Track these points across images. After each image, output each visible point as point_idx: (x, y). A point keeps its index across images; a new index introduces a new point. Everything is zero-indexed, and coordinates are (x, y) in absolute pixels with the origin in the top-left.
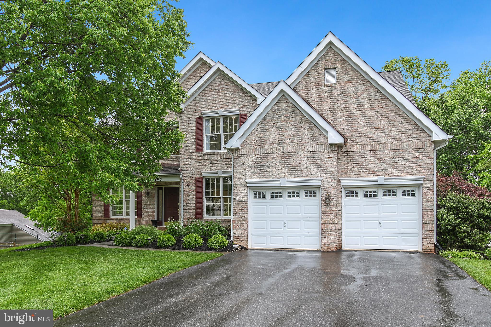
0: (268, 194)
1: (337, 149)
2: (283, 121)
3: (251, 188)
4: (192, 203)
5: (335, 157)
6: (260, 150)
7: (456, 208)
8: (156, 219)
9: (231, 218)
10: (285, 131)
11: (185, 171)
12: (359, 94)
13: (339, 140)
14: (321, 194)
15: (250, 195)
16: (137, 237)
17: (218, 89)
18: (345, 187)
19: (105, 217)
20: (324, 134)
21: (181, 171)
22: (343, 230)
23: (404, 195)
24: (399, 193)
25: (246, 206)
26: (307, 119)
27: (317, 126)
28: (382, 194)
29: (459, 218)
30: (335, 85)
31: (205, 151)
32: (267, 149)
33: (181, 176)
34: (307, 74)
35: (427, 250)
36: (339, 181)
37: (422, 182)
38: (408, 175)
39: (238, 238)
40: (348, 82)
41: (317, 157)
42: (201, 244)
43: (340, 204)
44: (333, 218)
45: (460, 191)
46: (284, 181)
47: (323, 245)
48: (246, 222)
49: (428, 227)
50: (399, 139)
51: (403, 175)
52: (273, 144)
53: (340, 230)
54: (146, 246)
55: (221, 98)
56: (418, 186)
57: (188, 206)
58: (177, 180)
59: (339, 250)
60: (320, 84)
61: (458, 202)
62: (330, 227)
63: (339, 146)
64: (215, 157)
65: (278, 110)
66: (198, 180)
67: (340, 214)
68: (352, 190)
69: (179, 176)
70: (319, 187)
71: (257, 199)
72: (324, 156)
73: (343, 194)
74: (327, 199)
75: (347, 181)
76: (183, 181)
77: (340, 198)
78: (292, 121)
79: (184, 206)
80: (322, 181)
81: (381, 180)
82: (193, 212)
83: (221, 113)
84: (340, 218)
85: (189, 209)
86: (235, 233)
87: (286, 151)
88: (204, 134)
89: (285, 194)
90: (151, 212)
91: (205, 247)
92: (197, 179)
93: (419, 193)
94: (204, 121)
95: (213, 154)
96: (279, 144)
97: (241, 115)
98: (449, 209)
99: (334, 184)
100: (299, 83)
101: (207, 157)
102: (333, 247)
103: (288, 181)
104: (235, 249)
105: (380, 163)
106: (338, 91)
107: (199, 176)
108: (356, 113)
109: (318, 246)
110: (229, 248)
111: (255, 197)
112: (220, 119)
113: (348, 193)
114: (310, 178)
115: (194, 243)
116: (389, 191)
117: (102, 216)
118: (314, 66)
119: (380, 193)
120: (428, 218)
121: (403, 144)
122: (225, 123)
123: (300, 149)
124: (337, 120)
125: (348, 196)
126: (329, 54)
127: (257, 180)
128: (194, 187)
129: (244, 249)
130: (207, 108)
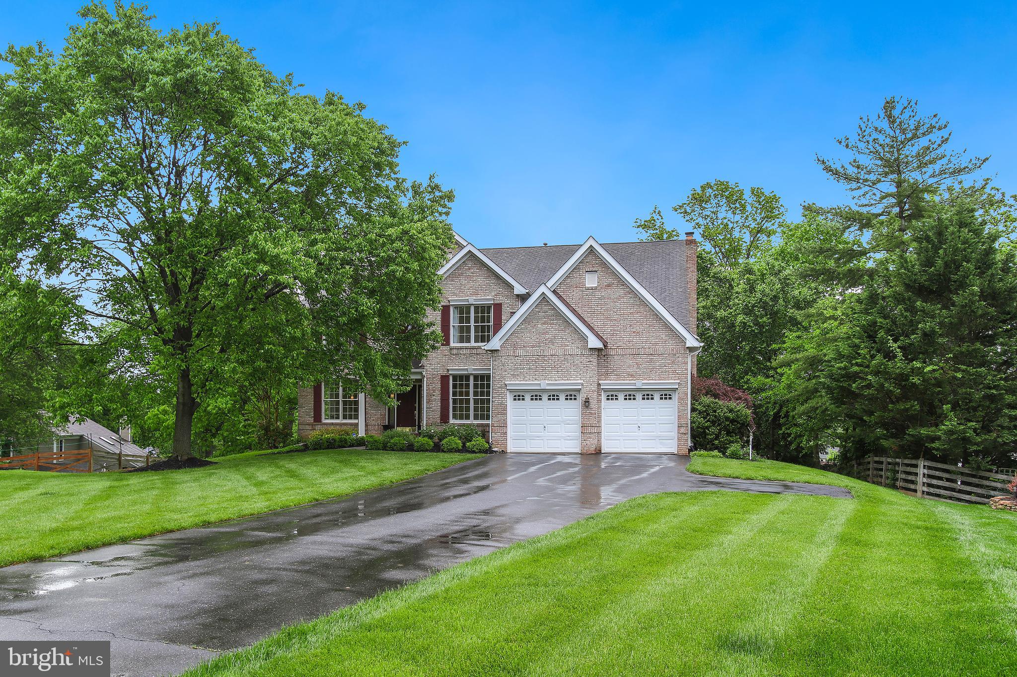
0: (528, 397)
1: (597, 353)
2: (544, 323)
3: (511, 391)
4: (437, 405)
5: (595, 361)
6: (520, 352)
7: (705, 411)
8: (387, 424)
9: (490, 422)
10: (546, 333)
11: (428, 367)
12: (620, 297)
13: (599, 345)
14: (581, 397)
15: (509, 398)
16: (392, 441)
17: (469, 273)
18: (605, 390)
19: (315, 421)
20: (584, 339)
21: (423, 367)
22: (602, 434)
23: (661, 399)
24: (657, 396)
25: (505, 409)
26: (567, 322)
27: (576, 330)
28: (641, 397)
29: (708, 421)
30: (596, 288)
31: (452, 344)
32: (527, 352)
33: (424, 373)
34: (568, 276)
35: (681, 453)
36: (599, 385)
37: (677, 387)
38: (665, 379)
39: (497, 441)
40: (609, 286)
41: (577, 360)
42: (460, 448)
43: (599, 407)
44: (593, 422)
45: (716, 396)
46: (544, 384)
47: (583, 448)
48: (505, 426)
49: (683, 430)
50: (656, 344)
51: (659, 380)
52: (533, 347)
53: (599, 433)
54: (402, 450)
55: (472, 284)
56: (675, 390)
57: (431, 408)
58: (419, 377)
59: (598, 452)
60: (581, 285)
61: (708, 406)
62: (589, 430)
63: (599, 350)
64: (465, 351)
65: (539, 312)
66: (444, 379)
67: (600, 417)
68: (612, 393)
69: (421, 373)
70: (579, 390)
71: (517, 401)
72: (584, 360)
73: (603, 397)
74: (587, 403)
75: (606, 383)
76: (425, 379)
77: (599, 401)
78: (553, 324)
79: (427, 408)
80: (582, 385)
81: (639, 384)
82: (437, 415)
83: (471, 301)
84: (599, 421)
85: (433, 411)
86: (493, 436)
87: (546, 353)
88: (451, 324)
89: (545, 397)
90: (381, 415)
91: (464, 450)
92: (442, 377)
93: (675, 397)
94: (451, 309)
95: (461, 348)
96: (540, 346)
97: (495, 305)
98: (700, 413)
99: (594, 387)
100: (560, 284)
101: (455, 352)
102: (592, 449)
103: (548, 384)
104: (496, 452)
105: (638, 368)
106: (598, 294)
107: (445, 373)
108: (616, 317)
109: (578, 450)
110: (489, 451)
111: (515, 400)
112: (470, 307)
113: (608, 396)
114: (570, 382)
115: (454, 446)
116: (648, 395)
117: (312, 420)
118: (576, 268)
119: (639, 396)
120: (683, 421)
121: (660, 349)
122: (476, 312)
123: (560, 352)
124: (597, 324)
125: (608, 399)
126: (590, 256)
127: (517, 382)
128: (439, 386)
129: (504, 452)
130: (455, 294)
